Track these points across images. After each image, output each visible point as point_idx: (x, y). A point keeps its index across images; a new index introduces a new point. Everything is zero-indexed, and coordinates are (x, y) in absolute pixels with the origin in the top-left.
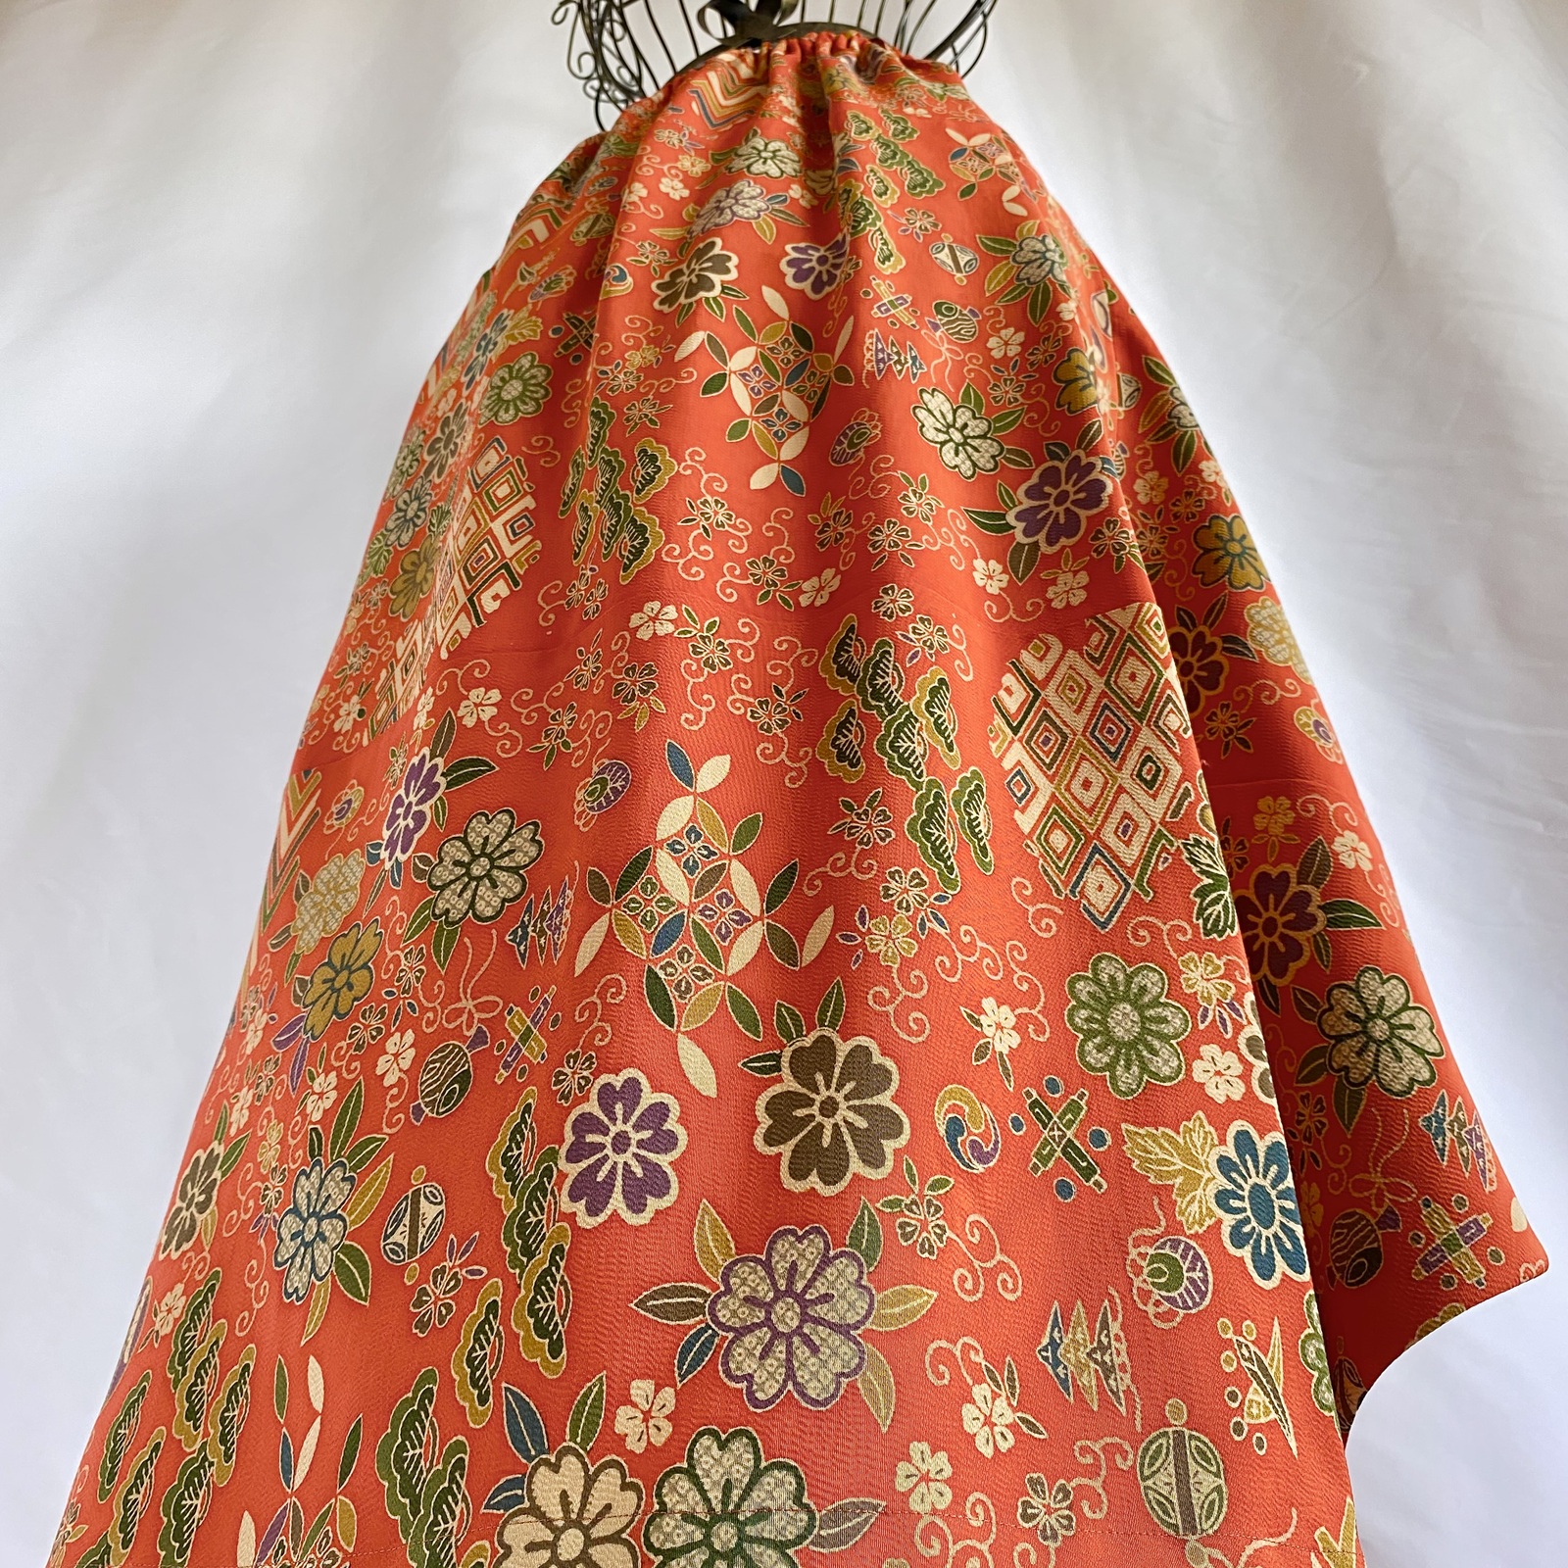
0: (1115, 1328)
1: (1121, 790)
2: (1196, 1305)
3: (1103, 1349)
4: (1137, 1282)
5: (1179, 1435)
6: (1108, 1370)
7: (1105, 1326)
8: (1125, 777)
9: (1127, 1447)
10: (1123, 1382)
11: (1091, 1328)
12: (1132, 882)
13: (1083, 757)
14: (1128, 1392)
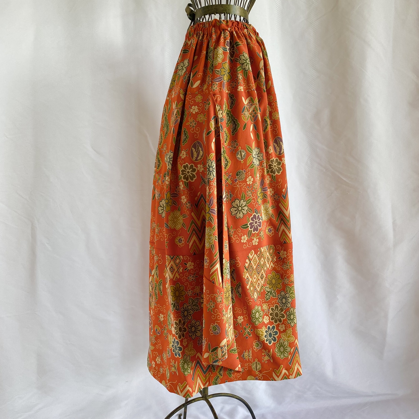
0: (251, 352)
1: (259, 279)
2: (260, 348)
3: (249, 354)
4: (254, 347)
5: (256, 362)
6: (249, 356)
7: (250, 352)
8: (259, 278)
9: (251, 364)
10: (251, 357)
11: (248, 352)
12: (259, 294)
13: (255, 274)
14: (251, 358)
